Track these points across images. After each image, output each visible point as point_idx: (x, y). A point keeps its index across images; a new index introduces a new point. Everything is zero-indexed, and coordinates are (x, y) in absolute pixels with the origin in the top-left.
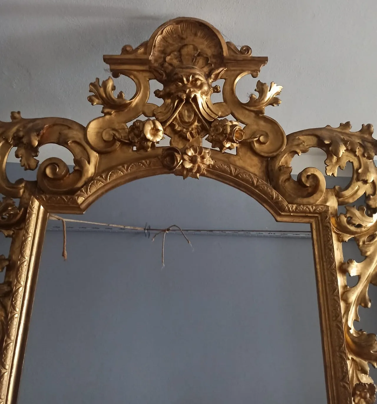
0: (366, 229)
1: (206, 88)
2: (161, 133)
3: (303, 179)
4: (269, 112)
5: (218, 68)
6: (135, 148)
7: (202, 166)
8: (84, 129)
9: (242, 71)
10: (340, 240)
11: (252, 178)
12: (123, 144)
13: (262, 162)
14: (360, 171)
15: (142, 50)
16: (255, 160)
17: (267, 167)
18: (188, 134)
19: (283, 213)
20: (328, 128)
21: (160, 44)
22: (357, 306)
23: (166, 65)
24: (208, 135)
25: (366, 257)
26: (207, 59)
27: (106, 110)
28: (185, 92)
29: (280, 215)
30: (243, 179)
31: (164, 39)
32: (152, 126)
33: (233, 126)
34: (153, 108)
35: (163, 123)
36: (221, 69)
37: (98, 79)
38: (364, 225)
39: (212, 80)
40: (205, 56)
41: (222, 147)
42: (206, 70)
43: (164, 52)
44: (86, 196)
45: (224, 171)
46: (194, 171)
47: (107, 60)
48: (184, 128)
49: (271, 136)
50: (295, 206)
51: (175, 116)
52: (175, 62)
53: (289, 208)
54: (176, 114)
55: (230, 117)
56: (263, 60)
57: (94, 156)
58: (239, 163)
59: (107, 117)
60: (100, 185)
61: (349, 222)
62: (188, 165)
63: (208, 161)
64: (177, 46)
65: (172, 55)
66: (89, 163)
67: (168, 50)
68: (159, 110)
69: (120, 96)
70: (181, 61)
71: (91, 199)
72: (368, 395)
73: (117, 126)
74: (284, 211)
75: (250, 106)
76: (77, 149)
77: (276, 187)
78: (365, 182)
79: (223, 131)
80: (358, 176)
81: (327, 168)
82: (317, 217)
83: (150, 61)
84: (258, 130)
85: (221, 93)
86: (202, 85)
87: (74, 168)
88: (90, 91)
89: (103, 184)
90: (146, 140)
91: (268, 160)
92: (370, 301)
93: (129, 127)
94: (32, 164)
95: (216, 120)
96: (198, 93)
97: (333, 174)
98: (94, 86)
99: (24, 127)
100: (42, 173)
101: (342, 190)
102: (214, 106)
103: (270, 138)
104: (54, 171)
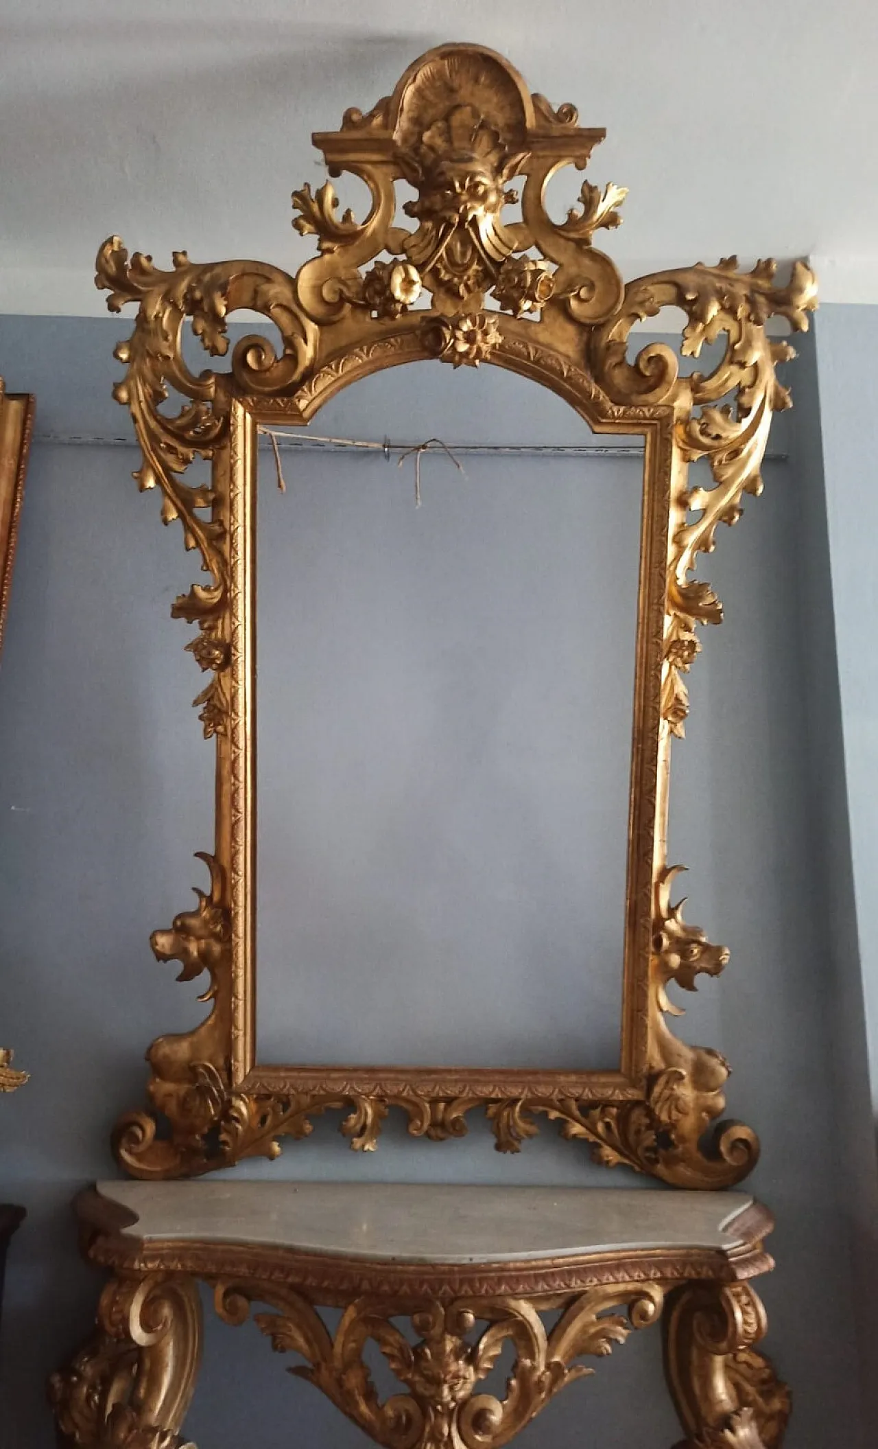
0: (728, 442)
1: (492, 198)
2: (417, 288)
3: (642, 365)
4: (600, 240)
5: (514, 154)
6: (375, 314)
7: (484, 347)
8: (293, 282)
9: (558, 159)
10: (686, 459)
11: (561, 365)
12: (355, 306)
13: (581, 334)
14: (737, 346)
15: (378, 121)
16: (571, 330)
17: (588, 344)
18: (462, 289)
19: (604, 421)
20: (698, 269)
21: (411, 104)
22: (694, 550)
23: (424, 149)
24: (494, 287)
25: (721, 483)
26: (495, 135)
27: (326, 245)
28: (457, 210)
29: (599, 423)
30: (547, 367)
31: (419, 92)
32: (404, 275)
33: (537, 272)
34: (402, 236)
35: (420, 268)
36: (521, 156)
37: (307, 185)
38: (724, 435)
39: (504, 178)
40: (493, 128)
41: (517, 309)
42: (493, 158)
43: (419, 123)
44: (310, 398)
45: (519, 354)
46: (471, 356)
47: (320, 141)
48: (455, 276)
49: (598, 285)
50: (622, 409)
51: (439, 254)
52: (439, 142)
53: (613, 413)
54: (442, 251)
55: (533, 253)
56: (596, 135)
57: (312, 328)
58: (544, 337)
59: (327, 257)
60: (329, 379)
61: (703, 432)
62: (462, 347)
63: (494, 338)
64: (443, 106)
65: (434, 128)
66: (306, 342)
67: (427, 118)
68: (413, 241)
69: (347, 217)
70: (449, 140)
71: (317, 403)
72: (686, 653)
73: (343, 274)
74: (605, 416)
75: (568, 231)
76: (285, 318)
77: (600, 379)
78: (742, 365)
79: (519, 281)
80: (732, 355)
81: (685, 342)
82: (655, 424)
83: (394, 142)
84: (578, 276)
85: (519, 204)
86: (486, 193)
87: (284, 351)
88: (294, 207)
89: (333, 379)
90: (393, 299)
91: (590, 331)
92: (714, 543)
93: (364, 276)
94: (221, 345)
95: (509, 258)
96: (479, 211)
97: (692, 353)
98: (301, 198)
99: (199, 281)
100: (240, 361)
101: (703, 379)
102: (506, 231)
103: (597, 291)
104: (258, 360)
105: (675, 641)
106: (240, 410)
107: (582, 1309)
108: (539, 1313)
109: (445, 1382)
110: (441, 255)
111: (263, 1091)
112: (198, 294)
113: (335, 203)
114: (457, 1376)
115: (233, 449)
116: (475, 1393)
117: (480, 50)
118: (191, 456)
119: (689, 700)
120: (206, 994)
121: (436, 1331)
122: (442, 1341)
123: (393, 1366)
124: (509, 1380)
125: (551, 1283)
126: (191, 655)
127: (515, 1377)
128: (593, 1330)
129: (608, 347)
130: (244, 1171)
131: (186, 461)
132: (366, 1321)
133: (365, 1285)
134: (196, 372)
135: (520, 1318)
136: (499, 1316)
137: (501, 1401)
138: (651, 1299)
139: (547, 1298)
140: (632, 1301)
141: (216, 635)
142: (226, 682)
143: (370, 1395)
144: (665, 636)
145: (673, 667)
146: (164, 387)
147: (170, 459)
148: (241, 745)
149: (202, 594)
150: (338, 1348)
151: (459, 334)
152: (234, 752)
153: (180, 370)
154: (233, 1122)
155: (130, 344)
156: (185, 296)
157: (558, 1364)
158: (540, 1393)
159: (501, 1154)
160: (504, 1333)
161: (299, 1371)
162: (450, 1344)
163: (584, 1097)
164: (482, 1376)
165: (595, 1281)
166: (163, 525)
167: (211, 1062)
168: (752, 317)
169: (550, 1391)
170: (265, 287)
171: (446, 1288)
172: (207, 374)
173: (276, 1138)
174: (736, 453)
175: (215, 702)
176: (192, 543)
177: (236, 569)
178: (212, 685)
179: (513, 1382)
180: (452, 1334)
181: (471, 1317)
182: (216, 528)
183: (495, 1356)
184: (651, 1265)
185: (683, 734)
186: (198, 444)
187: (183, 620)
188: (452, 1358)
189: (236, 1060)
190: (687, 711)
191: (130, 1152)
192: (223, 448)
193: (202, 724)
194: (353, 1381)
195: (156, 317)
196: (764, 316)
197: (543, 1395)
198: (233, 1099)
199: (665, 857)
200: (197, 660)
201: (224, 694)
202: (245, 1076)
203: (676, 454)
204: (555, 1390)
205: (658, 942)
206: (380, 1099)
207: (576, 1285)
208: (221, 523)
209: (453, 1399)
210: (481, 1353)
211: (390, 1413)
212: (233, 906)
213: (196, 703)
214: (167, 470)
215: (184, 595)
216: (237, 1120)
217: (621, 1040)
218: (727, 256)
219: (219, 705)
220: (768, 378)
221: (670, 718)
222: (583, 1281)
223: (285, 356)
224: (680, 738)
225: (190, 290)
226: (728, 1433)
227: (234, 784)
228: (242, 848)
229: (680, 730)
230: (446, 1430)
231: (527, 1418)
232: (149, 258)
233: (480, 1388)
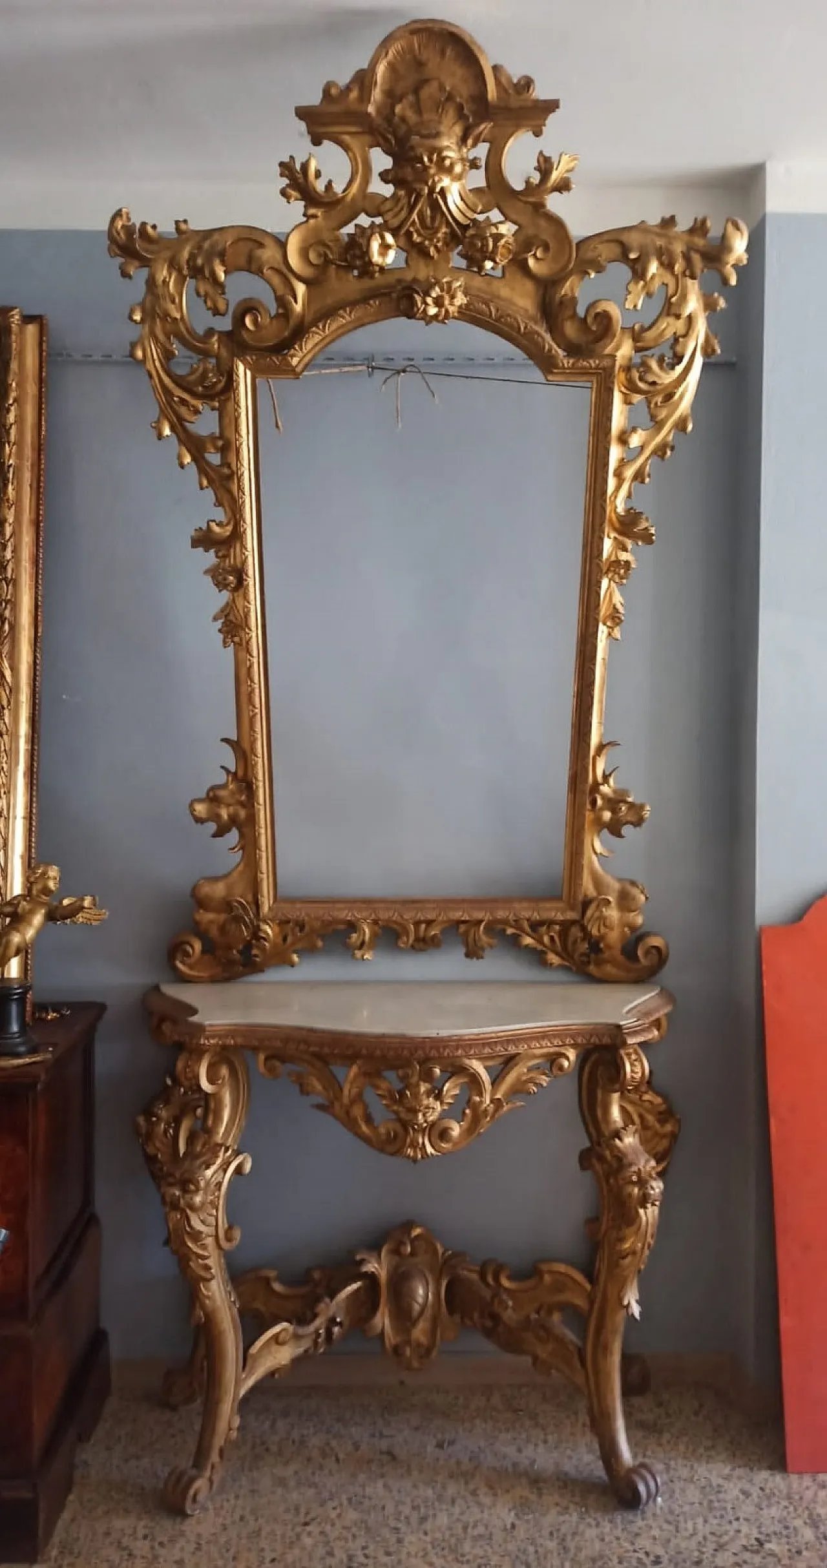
0: (663, 387)
1: (458, 169)
2: (392, 254)
3: (589, 320)
4: (554, 203)
5: (478, 125)
6: (356, 273)
7: (451, 309)
8: (282, 245)
9: (518, 127)
10: (627, 402)
11: (518, 322)
12: (339, 266)
13: (538, 289)
14: (674, 300)
15: (354, 95)
16: (529, 286)
17: (545, 298)
18: (432, 251)
19: (555, 371)
20: (641, 227)
21: (384, 77)
22: (632, 481)
23: (396, 119)
24: (460, 248)
25: (656, 422)
26: (460, 108)
27: (312, 211)
28: (427, 184)
29: (552, 373)
30: (506, 324)
31: (392, 67)
32: (380, 241)
33: (498, 237)
34: (378, 201)
35: (395, 233)
36: (482, 127)
37: (292, 157)
38: (659, 381)
39: (469, 148)
40: (458, 100)
41: (481, 268)
42: (458, 130)
43: (392, 97)
44: (300, 354)
45: (481, 312)
46: (440, 318)
47: (303, 113)
48: (426, 239)
49: (552, 245)
50: (571, 361)
51: (412, 219)
52: (410, 116)
53: (563, 365)
54: (415, 216)
55: (495, 215)
56: (551, 106)
57: (301, 289)
58: (505, 292)
59: (312, 221)
60: (317, 338)
61: (641, 379)
62: (432, 311)
63: (460, 300)
64: (412, 79)
65: (405, 101)
66: (296, 302)
67: (398, 91)
68: (388, 205)
69: (329, 186)
70: (419, 111)
71: (306, 359)
72: (623, 570)
73: (326, 236)
74: (557, 367)
75: (526, 196)
76: (276, 280)
77: (554, 329)
78: (678, 317)
79: (483, 245)
80: (670, 309)
81: (628, 297)
82: (600, 373)
83: (369, 115)
84: (536, 236)
85: (483, 169)
86: (452, 165)
87: (277, 310)
88: (282, 175)
89: (320, 338)
90: (370, 263)
91: (547, 287)
92: (649, 476)
93: (346, 239)
94: (221, 306)
95: (474, 221)
96: (446, 181)
97: (635, 306)
98: (286, 168)
99: (200, 248)
100: (239, 321)
101: (644, 330)
102: (471, 196)
103: (551, 250)
104: (255, 322)
105: (613, 562)
106: (241, 367)
107: (516, 1065)
108: (486, 1068)
109: (420, 1111)
110: (414, 220)
111: (283, 918)
112: (200, 261)
113: (318, 174)
114: (427, 1107)
115: (237, 403)
116: (441, 1117)
117: (445, 27)
118: (201, 407)
119: (625, 609)
120: (236, 847)
121: (414, 1080)
122: (418, 1086)
123: (384, 1102)
124: (465, 1109)
125: (493, 1047)
126: (208, 579)
127: (469, 1108)
128: (524, 1078)
129: (561, 303)
130: (273, 975)
131: (197, 412)
132: (366, 1074)
133: (364, 1051)
134: (200, 331)
135: (472, 1071)
136: (457, 1070)
137: (459, 1122)
138: (568, 1058)
139: (493, 1058)
140: (553, 1060)
141: (230, 561)
142: (240, 602)
143: (369, 1120)
144: (605, 555)
145: (612, 582)
146: (174, 346)
147: (183, 410)
148: (255, 653)
149: (216, 529)
150: (346, 1092)
151: (429, 300)
152: (250, 660)
153: (187, 329)
154: (262, 940)
155: (142, 306)
156: (188, 262)
157: (499, 1099)
158: (486, 1117)
159: (468, 960)
160: (462, 1081)
161: (320, 1107)
162: (423, 1088)
163: (533, 919)
164: (446, 1107)
165: (526, 1046)
166: (180, 469)
167: (242, 897)
168: (687, 273)
169: (493, 1117)
170: (259, 252)
171: (420, 1052)
172: (210, 332)
173: (295, 952)
174: (669, 397)
175: (231, 617)
176: (205, 483)
177: (244, 507)
178: (227, 603)
179: (468, 1111)
180: (425, 1081)
181: (437, 1071)
182: (226, 471)
183: (456, 1095)
184: (567, 1036)
185: (619, 636)
186: (207, 397)
187: (201, 549)
188: (424, 1097)
189: (262, 896)
190: (623, 618)
191: (183, 962)
192: (228, 399)
193: (221, 636)
194: (357, 1111)
195: (164, 281)
196: (698, 272)
197: (488, 1119)
198: (261, 924)
199: (602, 736)
200: (216, 585)
201: (238, 611)
202: (269, 907)
203: (617, 398)
204: (496, 1116)
205: (594, 802)
206: (375, 922)
207: (512, 1050)
208: (229, 466)
209: (426, 1121)
210: (444, 1093)
211: (382, 1130)
212: (254, 781)
213: (215, 619)
214: (181, 419)
215: (200, 528)
216: (265, 939)
217: (563, 878)
218: (668, 216)
219: (234, 620)
220: (701, 327)
221: (609, 624)
222: (516, 1047)
223: (277, 316)
224: (617, 640)
225: (192, 257)
226: (617, 1141)
227: (250, 686)
228: (259, 736)
229: (617, 633)
230: (420, 1141)
231: (477, 1132)
232: (154, 227)
233: (444, 1115)
